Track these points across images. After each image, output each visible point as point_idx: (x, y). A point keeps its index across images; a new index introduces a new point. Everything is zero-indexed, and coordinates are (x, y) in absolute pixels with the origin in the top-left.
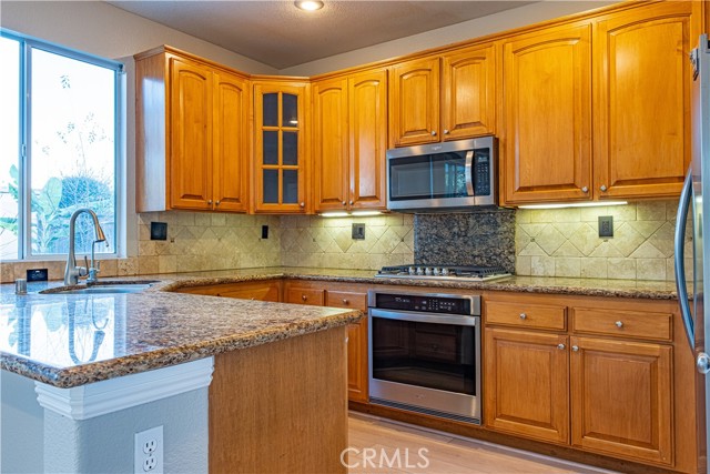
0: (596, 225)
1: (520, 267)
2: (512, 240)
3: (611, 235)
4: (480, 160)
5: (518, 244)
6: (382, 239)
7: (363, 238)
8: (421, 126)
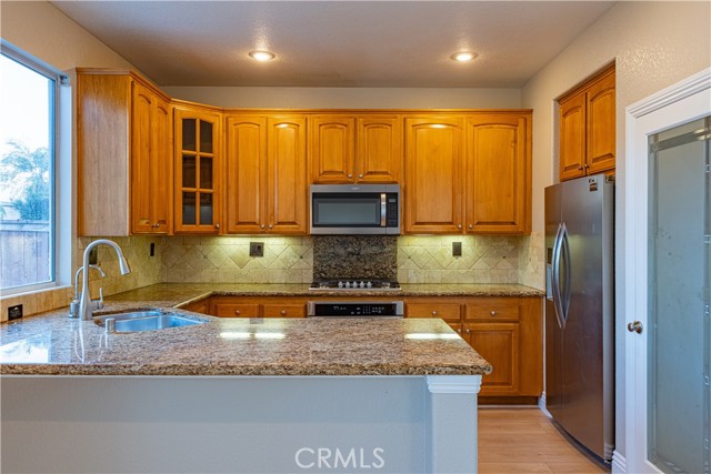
0: (451, 248)
1: (400, 278)
2: (395, 258)
3: (460, 255)
4: (391, 201)
5: (399, 261)
6: (282, 256)
7: (262, 255)
8: (339, 168)
